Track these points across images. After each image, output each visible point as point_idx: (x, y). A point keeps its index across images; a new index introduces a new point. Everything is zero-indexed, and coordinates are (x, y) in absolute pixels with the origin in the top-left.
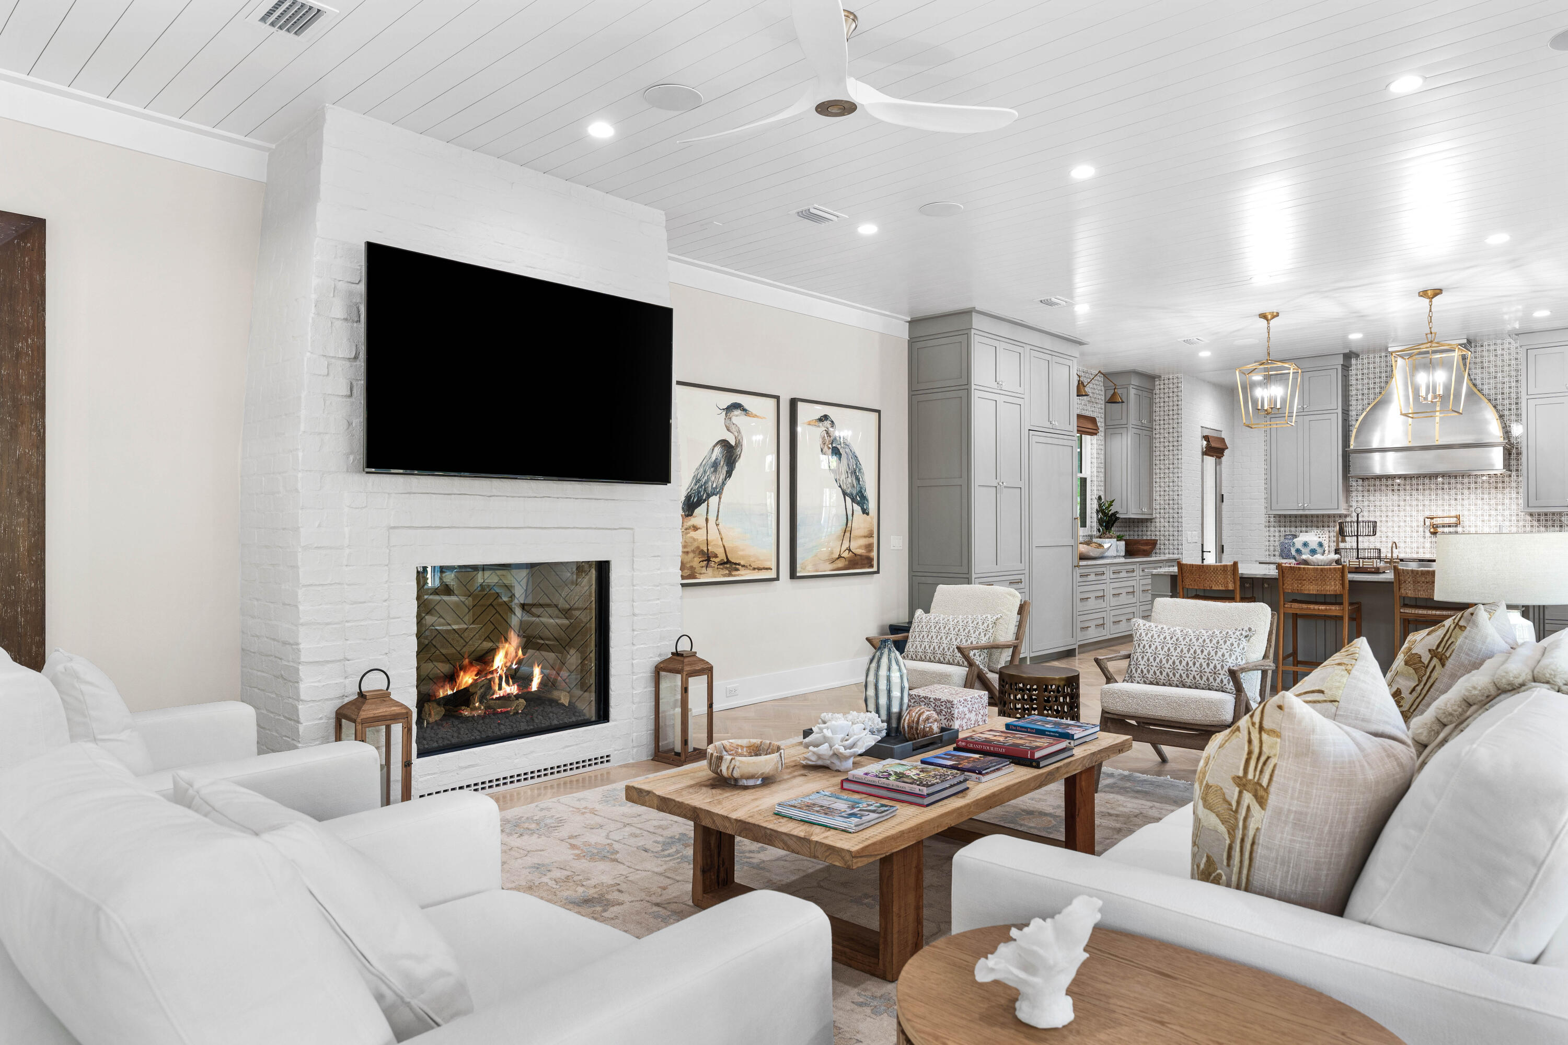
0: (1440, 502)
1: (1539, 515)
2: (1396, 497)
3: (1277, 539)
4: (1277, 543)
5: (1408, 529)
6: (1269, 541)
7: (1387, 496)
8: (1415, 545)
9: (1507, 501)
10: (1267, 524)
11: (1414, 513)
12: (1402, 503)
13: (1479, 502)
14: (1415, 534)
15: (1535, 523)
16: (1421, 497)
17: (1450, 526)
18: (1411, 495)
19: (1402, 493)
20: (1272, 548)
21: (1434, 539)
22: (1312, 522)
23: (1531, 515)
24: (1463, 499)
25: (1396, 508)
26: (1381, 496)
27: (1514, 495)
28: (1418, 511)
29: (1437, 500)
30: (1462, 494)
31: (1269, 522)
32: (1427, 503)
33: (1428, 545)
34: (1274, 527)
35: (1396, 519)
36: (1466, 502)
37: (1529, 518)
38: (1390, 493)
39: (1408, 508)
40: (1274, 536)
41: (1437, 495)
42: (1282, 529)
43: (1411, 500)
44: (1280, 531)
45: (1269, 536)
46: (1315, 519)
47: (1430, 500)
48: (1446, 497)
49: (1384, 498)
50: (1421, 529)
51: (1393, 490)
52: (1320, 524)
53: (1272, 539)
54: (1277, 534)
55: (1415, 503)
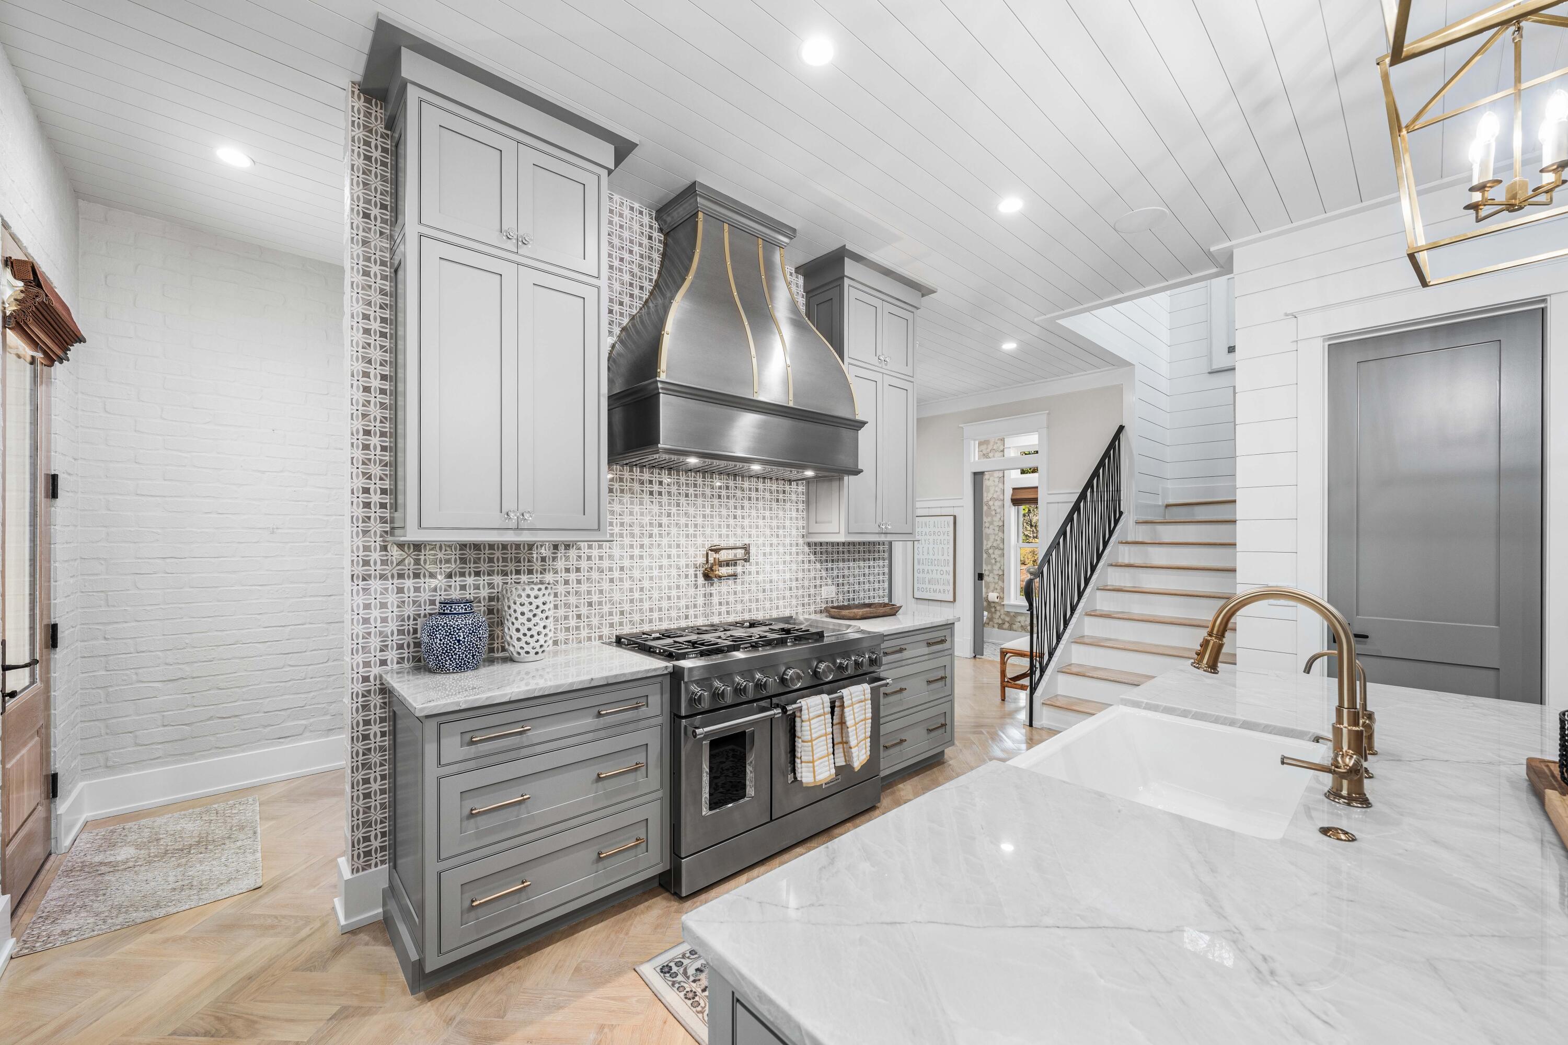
0: (716, 521)
1: (816, 544)
2: (655, 508)
3: (392, 612)
4: (393, 626)
5: (674, 572)
6: (366, 621)
7: (641, 504)
8: (683, 603)
9: (788, 523)
10: (360, 570)
11: (683, 541)
12: (665, 520)
13: (761, 522)
14: (683, 582)
15: (812, 557)
16: (691, 511)
17: (728, 565)
18: (678, 505)
19: (665, 498)
20: (375, 643)
21: (708, 590)
22: (491, 560)
23: (809, 544)
24: (743, 517)
25: (656, 530)
26: (632, 503)
27: (794, 514)
28: (687, 536)
29: (712, 517)
30: (743, 508)
31: (366, 563)
32: (700, 521)
33: (700, 601)
34: (382, 577)
35: (656, 552)
36: (746, 522)
37: (807, 549)
38: (646, 497)
39: (674, 530)
40: (383, 605)
41: (712, 506)
42: (409, 583)
43: (678, 515)
44: (400, 590)
45: (367, 606)
46: (498, 554)
47: (704, 516)
48: (724, 512)
49: (637, 509)
50: (691, 571)
51: (651, 493)
52: (512, 566)
53: (375, 613)
54: (392, 599)
55: (683, 520)
